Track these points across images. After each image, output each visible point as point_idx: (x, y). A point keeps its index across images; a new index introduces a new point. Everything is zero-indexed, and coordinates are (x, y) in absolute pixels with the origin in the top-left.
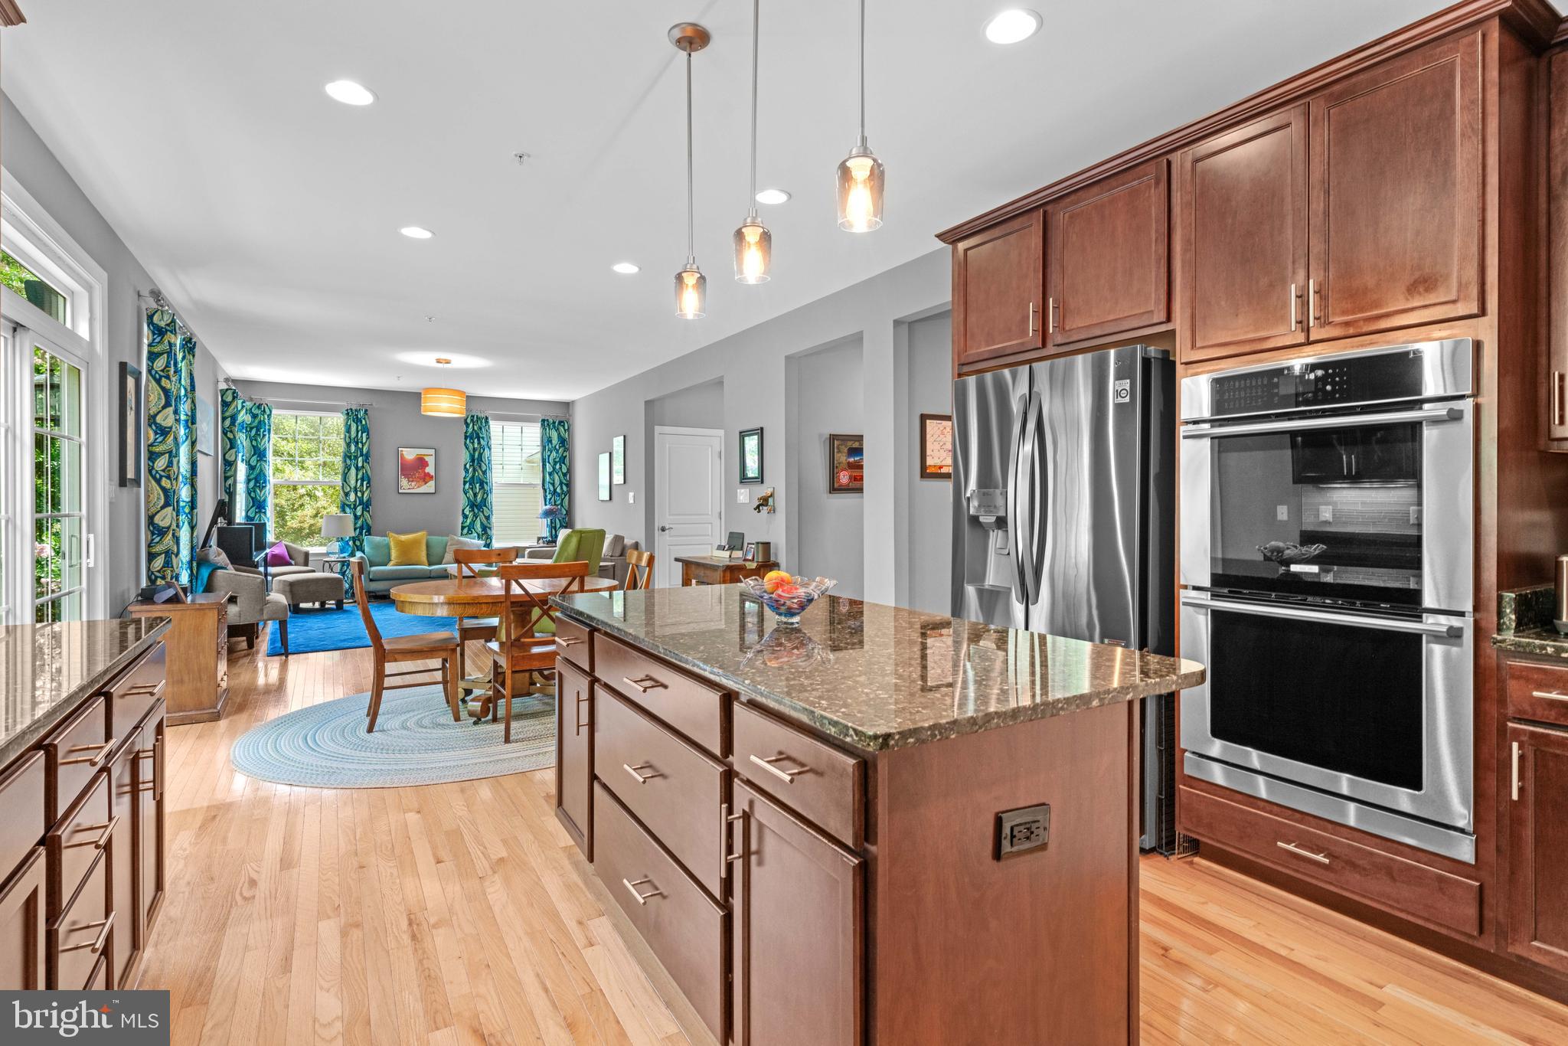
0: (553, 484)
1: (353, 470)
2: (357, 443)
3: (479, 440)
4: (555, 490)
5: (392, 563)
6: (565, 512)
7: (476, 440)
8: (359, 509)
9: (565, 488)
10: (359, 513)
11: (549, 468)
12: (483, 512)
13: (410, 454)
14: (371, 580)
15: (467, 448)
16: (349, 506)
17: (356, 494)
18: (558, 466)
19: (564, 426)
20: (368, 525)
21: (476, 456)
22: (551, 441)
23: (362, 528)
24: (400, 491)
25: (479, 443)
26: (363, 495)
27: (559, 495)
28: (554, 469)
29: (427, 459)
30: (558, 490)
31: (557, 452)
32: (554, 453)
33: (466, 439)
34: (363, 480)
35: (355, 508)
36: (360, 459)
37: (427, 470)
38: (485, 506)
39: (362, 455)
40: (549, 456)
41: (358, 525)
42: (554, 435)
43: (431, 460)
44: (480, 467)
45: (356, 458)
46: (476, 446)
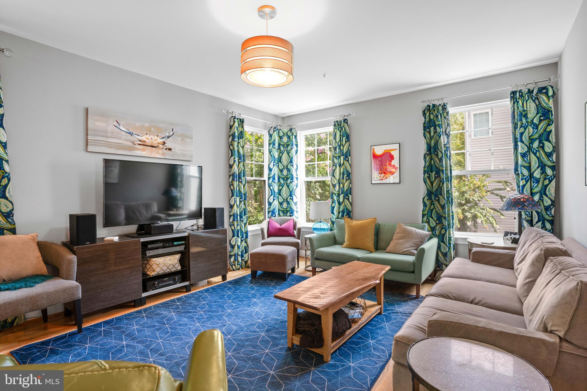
0: (529, 168)
1: (338, 167)
2: (340, 146)
3: (435, 128)
4: (531, 175)
5: (345, 245)
6: (549, 203)
7: (432, 128)
8: (342, 196)
9: (549, 172)
10: (341, 200)
11: (522, 148)
12: (438, 201)
13: (379, 151)
14: (317, 259)
15: (425, 138)
16: (335, 194)
17: (339, 186)
18: (536, 144)
19: (547, 94)
20: (347, 209)
21: (432, 145)
22: (526, 116)
23: (343, 212)
24: (373, 182)
25: (435, 132)
26: (344, 186)
27: (538, 181)
28: (530, 148)
29: (393, 153)
30: (537, 174)
31: (536, 127)
32: (531, 129)
33: (424, 130)
34: (343, 174)
35: (339, 195)
36: (342, 158)
37: (393, 163)
38: (441, 195)
39: (343, 155)
40: (522, 134)
41: (341, 210)
42: (531, 107)
43: (395, 154)
44: (437, 155)
45: (340, 157)
46: (432, 134)
